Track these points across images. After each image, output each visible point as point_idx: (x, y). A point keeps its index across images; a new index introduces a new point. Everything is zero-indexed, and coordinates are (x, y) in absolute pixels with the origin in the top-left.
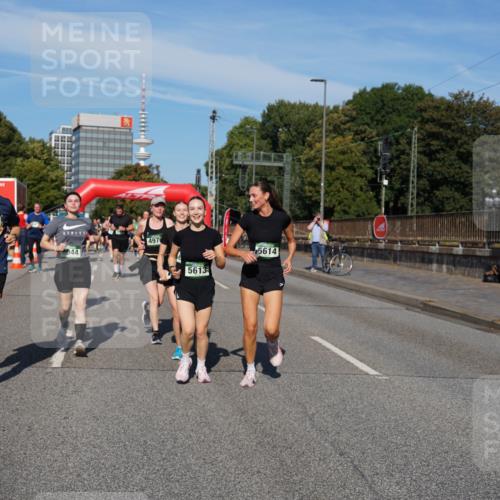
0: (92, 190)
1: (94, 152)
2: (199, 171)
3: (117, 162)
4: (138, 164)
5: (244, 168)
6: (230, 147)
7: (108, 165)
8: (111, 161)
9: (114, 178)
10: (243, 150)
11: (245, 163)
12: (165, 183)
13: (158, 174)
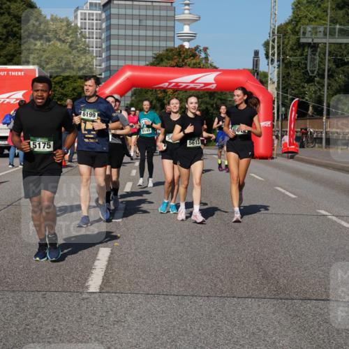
0: (128, 79)
1: (129, 32)
2: (256, 53)
3: (156, 44)
4: (182, 46)
5: (314, 47)
6: (296, 21)
7: (146, 48)
8: (149, 43)
9: (152, 64)
10: (314, 25)
11: (315, 41)
12: (215, 69)
13: (206, 58)
